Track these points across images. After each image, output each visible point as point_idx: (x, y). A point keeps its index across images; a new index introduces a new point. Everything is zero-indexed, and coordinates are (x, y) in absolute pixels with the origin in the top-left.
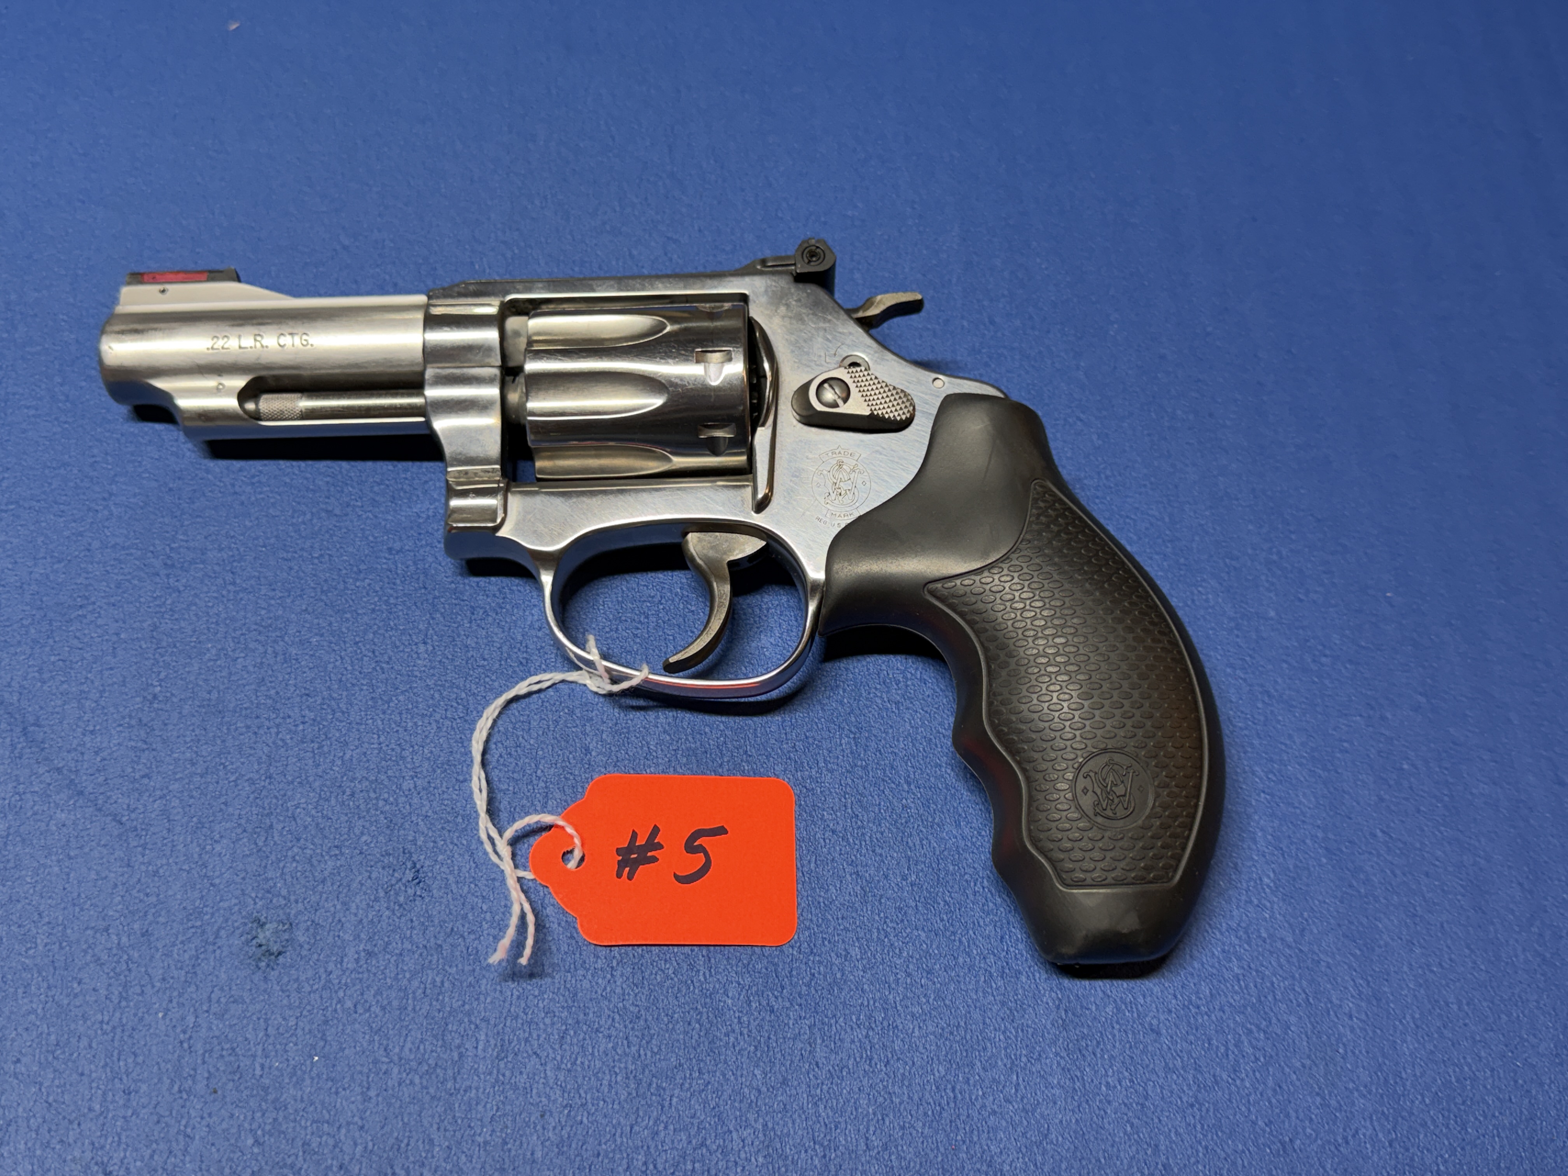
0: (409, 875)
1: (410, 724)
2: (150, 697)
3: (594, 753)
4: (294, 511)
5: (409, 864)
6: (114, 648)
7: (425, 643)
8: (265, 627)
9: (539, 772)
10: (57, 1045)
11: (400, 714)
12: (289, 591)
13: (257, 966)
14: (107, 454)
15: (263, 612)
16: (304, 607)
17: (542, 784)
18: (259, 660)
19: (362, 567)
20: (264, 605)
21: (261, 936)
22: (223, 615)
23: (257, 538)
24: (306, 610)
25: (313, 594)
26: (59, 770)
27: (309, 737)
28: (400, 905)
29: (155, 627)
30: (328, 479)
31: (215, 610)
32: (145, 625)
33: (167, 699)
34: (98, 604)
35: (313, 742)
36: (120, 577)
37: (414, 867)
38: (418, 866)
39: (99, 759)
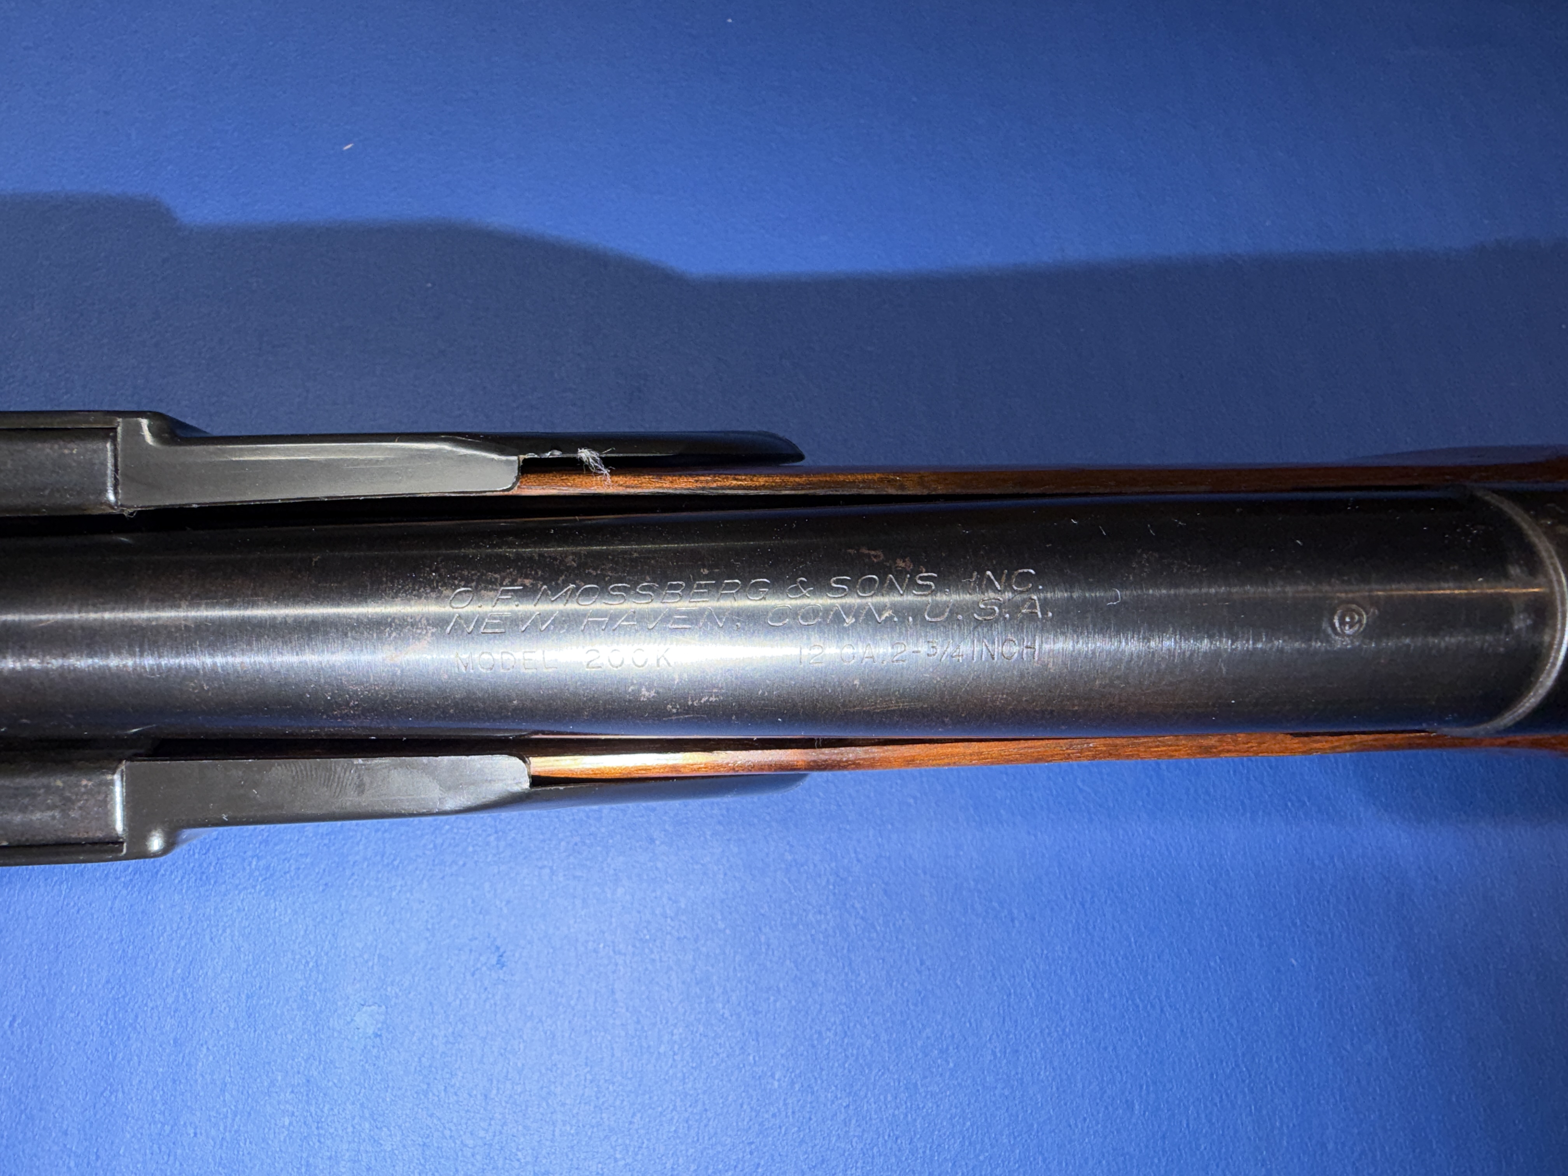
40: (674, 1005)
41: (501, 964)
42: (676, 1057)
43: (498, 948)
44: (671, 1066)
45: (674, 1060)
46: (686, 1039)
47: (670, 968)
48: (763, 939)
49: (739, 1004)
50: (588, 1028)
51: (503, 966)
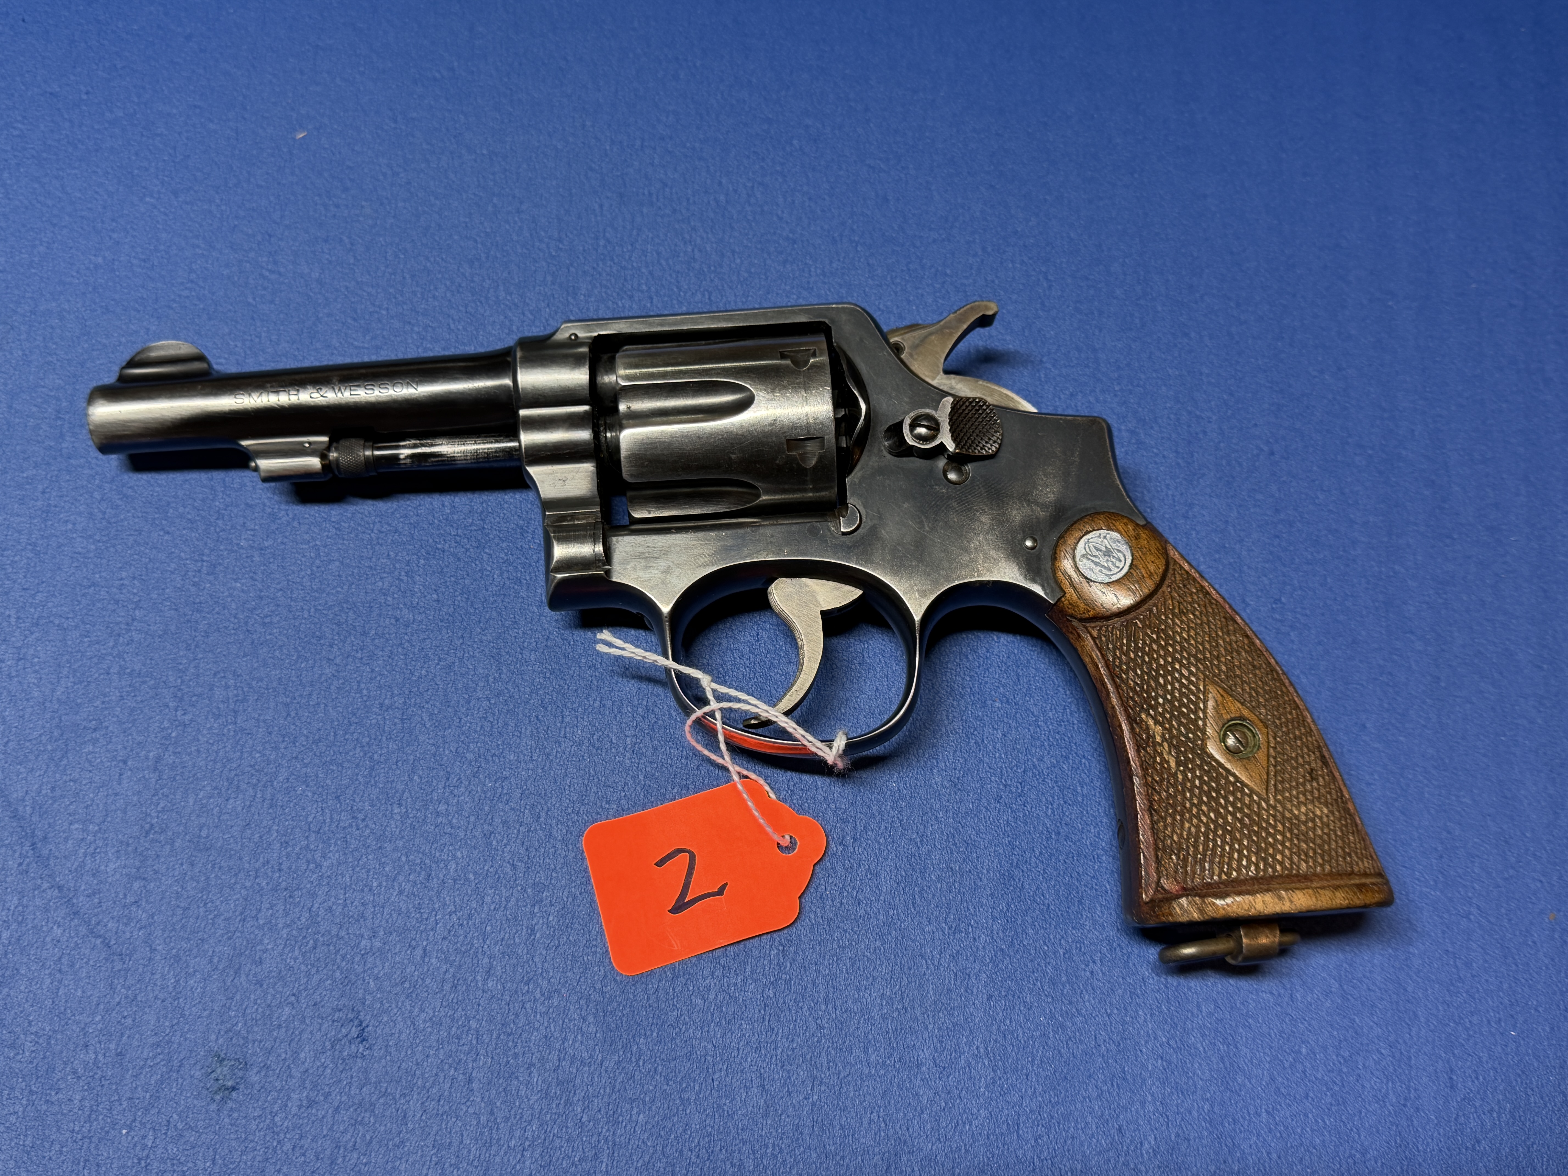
0: (354, 1032)
1: (375, 884)
2: (147, 826)
3: (538, 935)
4: (299, 657)
5: (356, 1022)
6: (121, 775)
7: (400, 805)
8: (257, 771)
9: (486, 946)
10: (32, 1147)
11: (368, 871)
12: (284, 736)
13: (212, 1099)
14: (134, 578)
15: (258, 755)
16: (294, 755)
17: (486, 960)
18: (248, 803)
19: (353, 719)
20: (259, 748)
21: (219, 1071)
22: (221, 753)
23: (261, 680)
24: (296, 758)
25: (305, 743)
26: (60, 888)
27: (284, 885)
28: (344, 1060)
29: (158, 759)
30: (334, 627)
31: (215, 747)
32: (151, 754)
33: (163, 831)
34: (111, 728)
35: (286, 889)
36: (134, 705)
37: (360, 1025)
38: (364, 1025)
39: (95, 882)
40: (531, 1102)
41: (362, 1038)
42: (525, 1153)
43: (361, 1023)
44: (519, 1162)
45: (523, 1155)
46: (539, 1137)
47: (532, 1065)
48: (635, 1048)
49: (599, 1111)
50: (440, 1112)
51: (364, 1040)
